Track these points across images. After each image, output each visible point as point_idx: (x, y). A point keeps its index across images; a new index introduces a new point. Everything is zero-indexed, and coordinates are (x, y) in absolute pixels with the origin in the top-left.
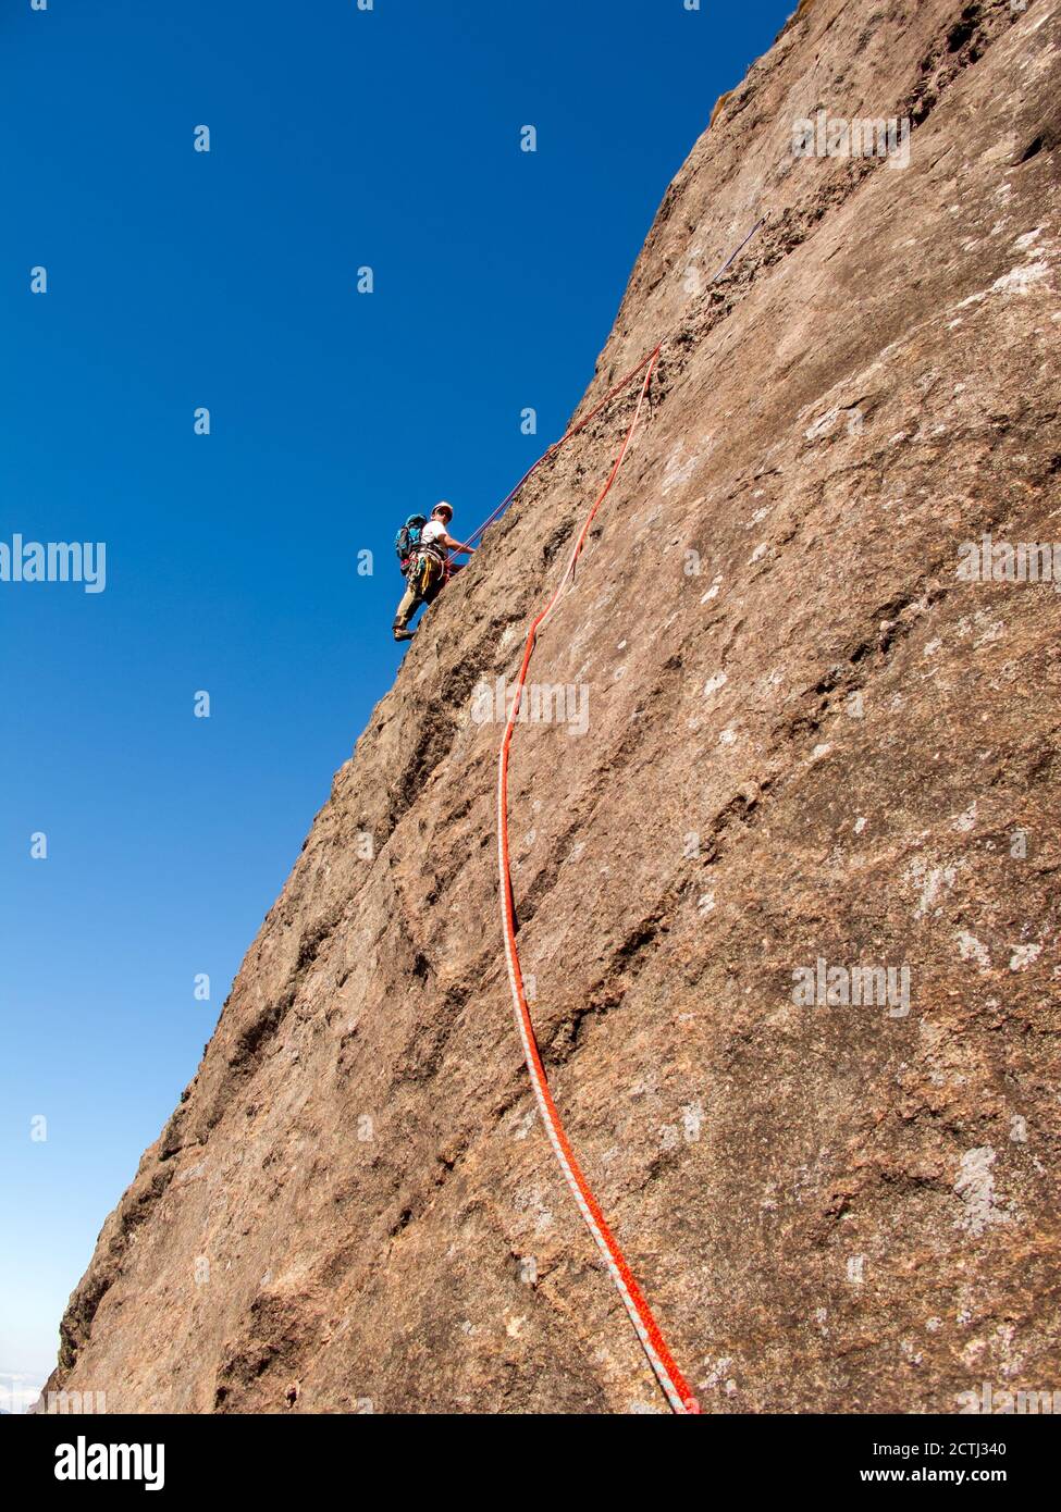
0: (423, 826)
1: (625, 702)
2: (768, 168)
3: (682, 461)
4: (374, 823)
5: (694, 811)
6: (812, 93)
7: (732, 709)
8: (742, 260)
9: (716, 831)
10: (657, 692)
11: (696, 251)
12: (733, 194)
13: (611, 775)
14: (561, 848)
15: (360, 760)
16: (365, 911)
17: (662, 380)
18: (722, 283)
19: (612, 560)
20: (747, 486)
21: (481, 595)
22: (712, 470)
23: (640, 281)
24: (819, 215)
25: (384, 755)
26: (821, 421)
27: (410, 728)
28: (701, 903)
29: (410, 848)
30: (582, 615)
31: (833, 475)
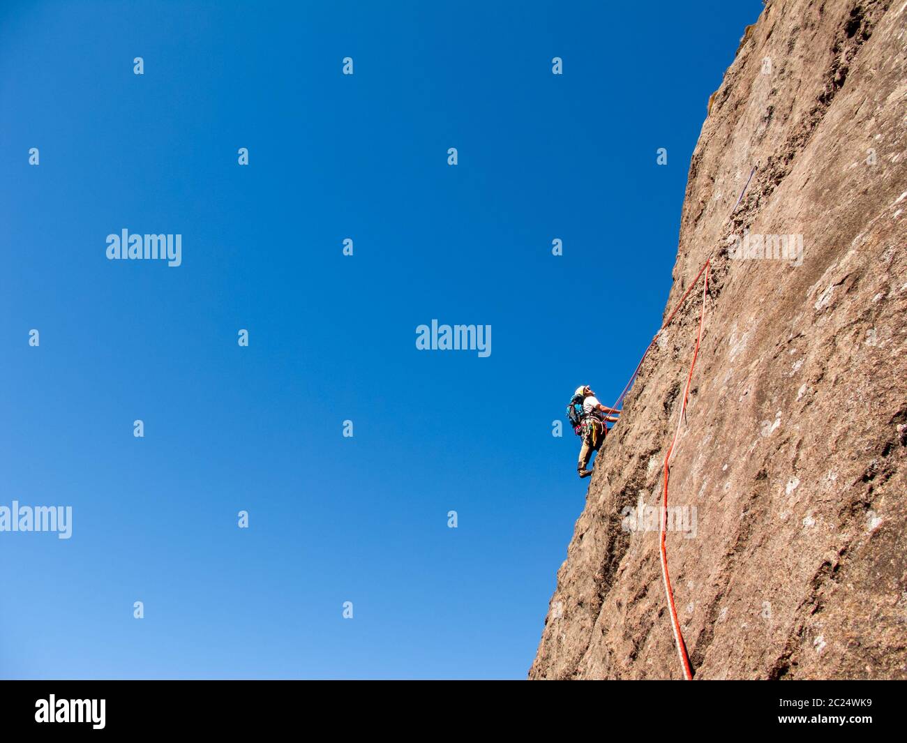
0: (620, 605)
1: (735, 506)
2: (751, 135)
3: (739, 337)
4: (588, 600)
5: (797, 576)
6: (767, 83)
7: (807, 502)
8: (748, 195)
9: (815, 589)
10: (755, 497)
11: (718, 196)
12: (733, 156)
13: (736, 558)
14: (713, 613)
15: (572, 560)
16: (592, 666)
17: (715, 282)
18: (739, 212)
19: (707, 410)
20: (784, 348)
21: (629, 440)
22: (759, 340)
23: (688, 218)
24: (791, 157)
25: (587, 554)
26: (823, 296)
27: (600, 534)
28: (815, 643)
29: (613, 620)
30: (695, 450)
31: (840, 331)
